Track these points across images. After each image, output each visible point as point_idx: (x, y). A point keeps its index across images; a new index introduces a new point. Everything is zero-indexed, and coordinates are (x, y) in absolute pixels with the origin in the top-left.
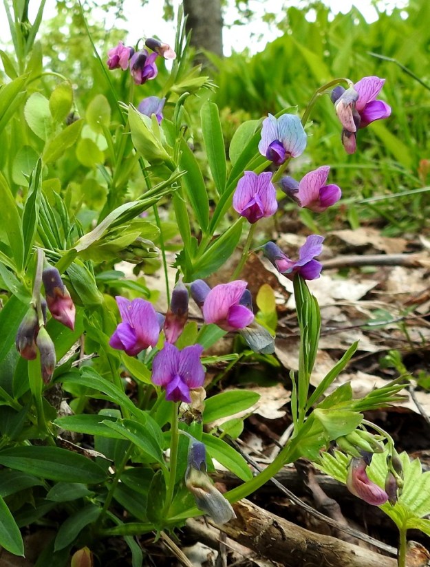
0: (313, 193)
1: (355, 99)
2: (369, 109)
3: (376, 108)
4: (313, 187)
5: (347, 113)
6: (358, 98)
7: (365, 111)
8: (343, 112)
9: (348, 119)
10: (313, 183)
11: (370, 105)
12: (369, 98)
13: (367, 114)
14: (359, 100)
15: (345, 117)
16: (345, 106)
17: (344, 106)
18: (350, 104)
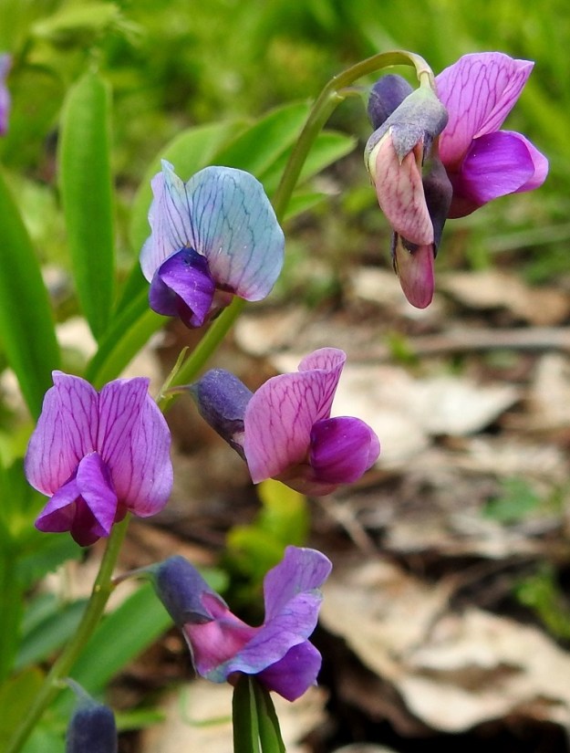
0: (290, 440)
1: (433, 130)
2: (481, 161)
3: (504, 157)
4: (288, 421)
5: (404, 180)
6: (443, 124)
7: (469, 167)
8: (392, 174)
9: (406, 200)
10: (289, 411)
11: (483, 144)
12: (480, 124)
13: (471, 177)
14: (448, 128)
15: (398, 195)
16: (399, 157)
17: (396, 156)
18: (414, 150)
